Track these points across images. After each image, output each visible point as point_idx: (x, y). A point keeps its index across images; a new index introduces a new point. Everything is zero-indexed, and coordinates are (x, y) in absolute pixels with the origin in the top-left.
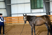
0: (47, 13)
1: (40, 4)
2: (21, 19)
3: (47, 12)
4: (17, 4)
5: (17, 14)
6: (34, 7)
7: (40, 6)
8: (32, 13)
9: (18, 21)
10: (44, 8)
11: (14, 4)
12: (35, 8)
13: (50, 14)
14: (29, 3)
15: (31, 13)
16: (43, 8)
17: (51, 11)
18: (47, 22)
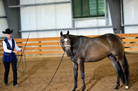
0: (115, 30)
1: (97, 6)
2: (45, 44)
3: (116, 27)
4: (36, 5)
5: (37, 31)
6: (82, 14)
7: (98, 12)
8: (77, 29)
9: (38, 49)
10: (107, 15)
11: (27, 6)
12: (84, 15)
13: (123, 32)
14: (69, 2)
15: (74, 28)
16: (104, 16)
17: (125, 24)
18: (114, 53)
